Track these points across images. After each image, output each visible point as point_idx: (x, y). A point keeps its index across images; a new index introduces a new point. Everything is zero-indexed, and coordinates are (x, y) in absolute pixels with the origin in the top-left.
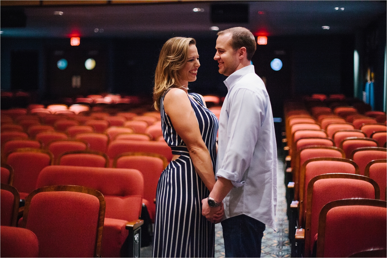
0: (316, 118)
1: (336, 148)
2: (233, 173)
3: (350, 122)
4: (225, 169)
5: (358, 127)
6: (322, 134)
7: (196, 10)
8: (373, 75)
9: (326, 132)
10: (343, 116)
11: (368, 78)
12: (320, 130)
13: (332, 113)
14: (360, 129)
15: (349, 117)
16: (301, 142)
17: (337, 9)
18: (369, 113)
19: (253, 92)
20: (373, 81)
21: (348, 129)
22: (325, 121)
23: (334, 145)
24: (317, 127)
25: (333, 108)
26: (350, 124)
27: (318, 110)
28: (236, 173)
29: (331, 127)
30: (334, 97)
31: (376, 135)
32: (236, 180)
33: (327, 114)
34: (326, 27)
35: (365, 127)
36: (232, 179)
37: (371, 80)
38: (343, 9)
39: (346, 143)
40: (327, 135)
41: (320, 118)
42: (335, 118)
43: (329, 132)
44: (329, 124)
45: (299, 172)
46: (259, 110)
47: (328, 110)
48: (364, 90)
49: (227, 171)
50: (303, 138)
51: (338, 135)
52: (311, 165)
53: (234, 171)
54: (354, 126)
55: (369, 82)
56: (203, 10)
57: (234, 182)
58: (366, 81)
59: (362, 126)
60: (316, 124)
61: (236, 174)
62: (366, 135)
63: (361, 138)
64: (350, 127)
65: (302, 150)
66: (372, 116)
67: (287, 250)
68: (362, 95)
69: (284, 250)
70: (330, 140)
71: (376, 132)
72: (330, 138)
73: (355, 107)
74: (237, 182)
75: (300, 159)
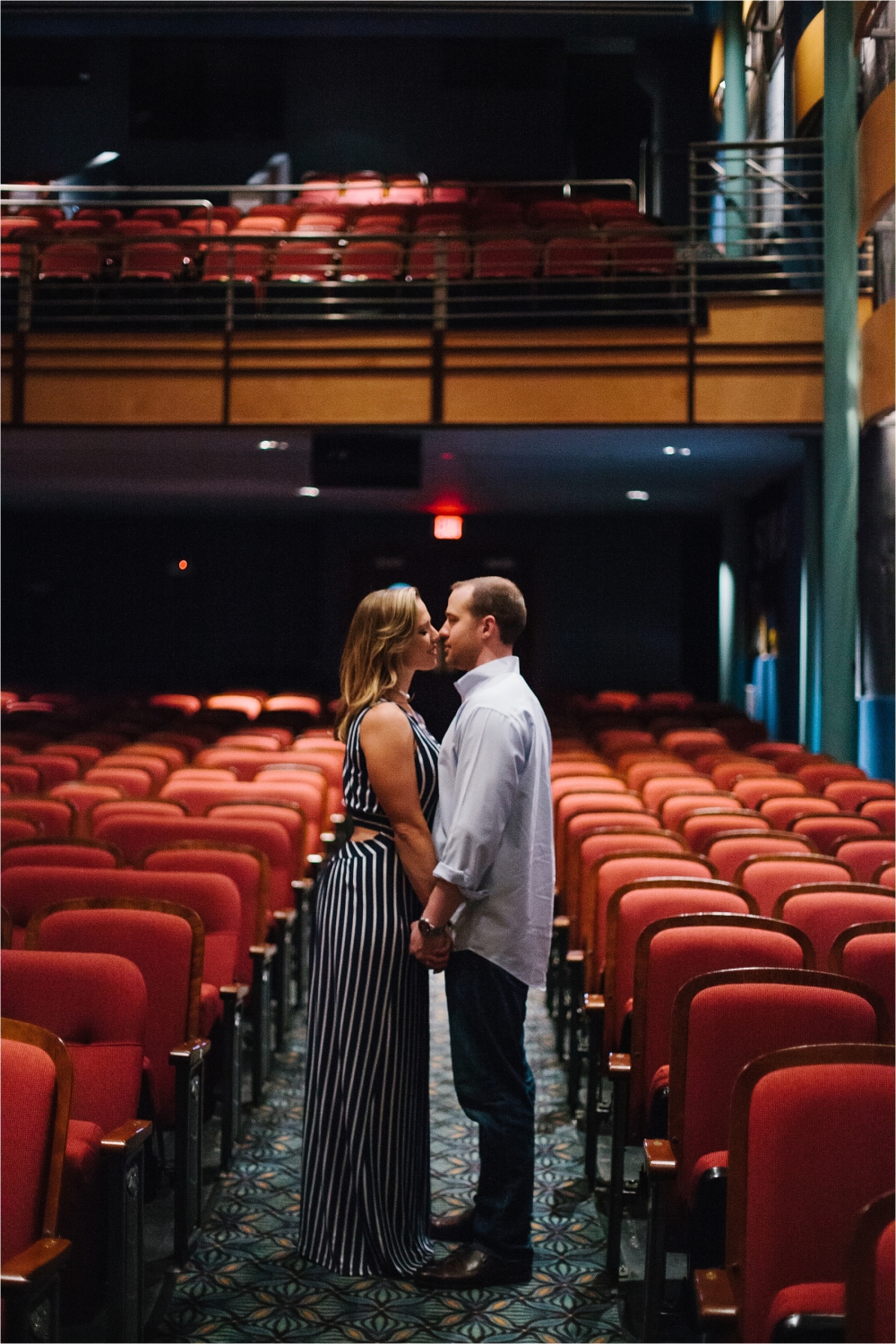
0: (614, 761)
1: (668, 832)
2: (461, 872)
3: (706, 771)
4: (448, 863)
5: (725, 787)
6: (631, 801)
7: (265, 445)
8: (773, 636)
9: (640, 796)
10: (687, 755)
11: (761, 644)
12: (625, 793)
13: (657, 747)
14: (731, 789)
15: (704, 760)
16: (578, 821)
17: (669, 450)
18: (760, 747)
19: (506, 717)
20: (775, 653)
21: (697, 790)
22: (638, 769)
23: (663, 826)
24: (616, 784)
25: (659, 734)
26: (706, 778)
27: (617, 738)
28: (467, 871)
29: (653, 786)
30: (659, 699)
31: (771, 806)
32: (467, 886)
33: (643, 749)
34: (638, 495)
35: (745, 786)
36: (459, 883)
37: (769, 649)
38: (686, 452)
39: (691, 824)
40: (645, 805)
41: (626, 759)
42: (663, 761)
43: (648, 798)
44: (649, 777)
45: (579, 891)
46: (515, 752)
47: (646, 738)
48: (749, 678)
49: (450, 867)
50: (582, 811)
51: (673, 805)
52: (610, 867)
53: (463, 867)
54: (715, 783)
55: (764, 657)
56: (284, 445)
57: (464, 888)
58: (756, 654)
59: (735, 783)
60: (613, 776)
61: (467, 874)
62: (744, 805)
63: (730, 809)
64: (704, 785)
65: (584, 838)
66: (766, 757)
67: (555, 1077)
68: (743, 695)
69: (549, 1077)
70: (654, 816)
71: (770, 798)
72: (652, 811)
73: (722, 731)
74: (471, 889)
75: (582, 860)
